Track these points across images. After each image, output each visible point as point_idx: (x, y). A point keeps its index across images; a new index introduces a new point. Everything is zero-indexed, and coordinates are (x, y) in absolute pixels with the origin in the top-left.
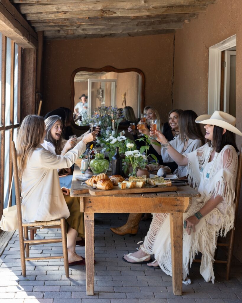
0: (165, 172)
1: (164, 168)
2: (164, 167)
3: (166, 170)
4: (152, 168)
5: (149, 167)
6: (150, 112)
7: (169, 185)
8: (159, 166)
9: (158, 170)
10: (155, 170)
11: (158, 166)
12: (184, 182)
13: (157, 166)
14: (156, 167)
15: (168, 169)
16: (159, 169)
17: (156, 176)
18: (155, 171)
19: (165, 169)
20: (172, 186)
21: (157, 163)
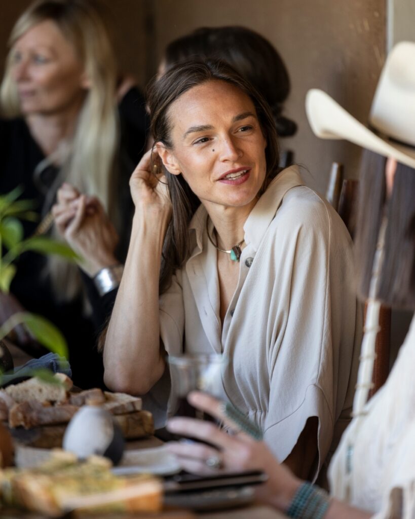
0: (116, 428)
1: (110, 406)
2: (107, 399)
3: (120, 419)
4: (27, 407)
5: (8, 401)
6: (43, 53)
7: (144, 505)
8: (75, 397)
9: (64, 424)
10: (47, 419)
11: (68, 395)
12: (239, 487)
13: (61, 394)
14: (52, 403)
15: (135, 412)
16: (76, 411)
17: (57, 455)
18: (50, 432)
19: (115, 412)
20: (166, 508)
21: (62, 377)
